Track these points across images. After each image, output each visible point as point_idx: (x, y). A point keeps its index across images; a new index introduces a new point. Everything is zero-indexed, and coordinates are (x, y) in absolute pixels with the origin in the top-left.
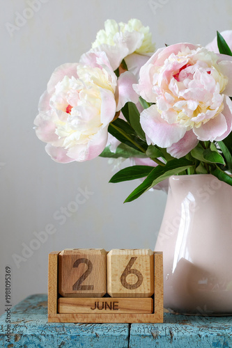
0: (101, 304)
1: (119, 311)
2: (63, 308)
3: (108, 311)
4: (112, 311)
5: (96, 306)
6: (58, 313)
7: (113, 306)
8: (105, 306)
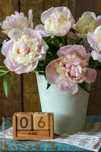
0: (31, 133)
1: (37, 136)
2: (18, 135)
3: (34, 135)
4: (35, 136)
5: (30, 134)
6: (16, 136)
7: (35, 134)
8: (33, 134)
